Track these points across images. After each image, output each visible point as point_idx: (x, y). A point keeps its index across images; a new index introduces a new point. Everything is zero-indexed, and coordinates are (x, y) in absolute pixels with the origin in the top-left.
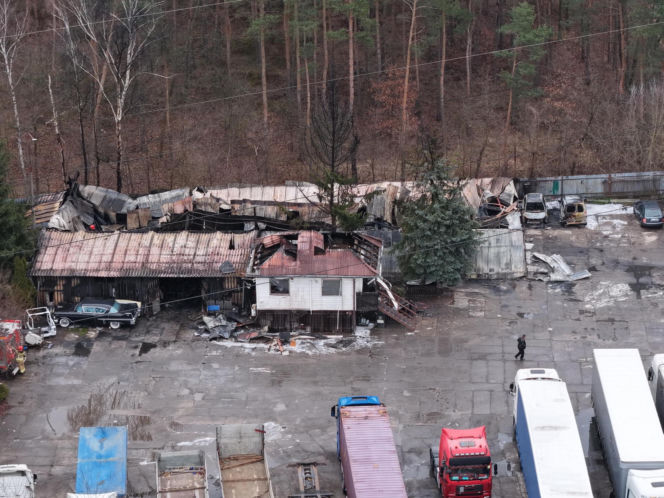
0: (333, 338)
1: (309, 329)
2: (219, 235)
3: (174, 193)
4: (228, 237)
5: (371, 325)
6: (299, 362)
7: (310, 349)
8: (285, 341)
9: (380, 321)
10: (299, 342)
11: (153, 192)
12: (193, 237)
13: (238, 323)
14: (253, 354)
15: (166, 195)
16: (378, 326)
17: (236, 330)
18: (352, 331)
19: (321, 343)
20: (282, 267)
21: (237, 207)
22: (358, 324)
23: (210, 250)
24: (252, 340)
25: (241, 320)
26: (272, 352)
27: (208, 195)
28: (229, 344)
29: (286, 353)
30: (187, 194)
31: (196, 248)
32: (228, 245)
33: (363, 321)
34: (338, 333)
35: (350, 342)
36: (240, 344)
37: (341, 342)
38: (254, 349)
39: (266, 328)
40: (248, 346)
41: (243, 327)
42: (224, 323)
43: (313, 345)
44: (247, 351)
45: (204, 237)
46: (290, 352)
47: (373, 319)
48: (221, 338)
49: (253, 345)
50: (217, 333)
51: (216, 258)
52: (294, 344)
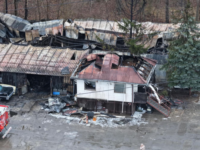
0: (119, 118)
1: (107, 111)
2: (67, 50)
3: (55, 22)
4: (73, 52)
5: (144, 111)
6: (94, 131)
7: (103, 124)
8: (90, 117)
9: (149, 110)
10: (99, 118)
11: (43, 21)
12: (53, 51)
13: (67, 103)
14: (70, 123)
15: (50, 23)
16: (147, 112)
17: (65, 108)
18: (131, 114)
19: (112, 120)
20: (92, 74)
21: (88, 32)
22: (136, 110)
23: (59, 59)
24: (72, 115)
25: (70, 102)
26: (81, 123)
27: (73, 24)
28: (58, 116)
29: (89, 125)
30: (62, 23)
31: (52, 57)
32: (71, 56)
33: (140, 108)
34: (123, 115)
35: (128, 121)
36: (64, 117)
37: (123, 120)
38: (71, 121)
39: (81, 108)
40: (69, 118)
41: (70, 107)
42: (59, 103)
43: (106, 121)
44: (67, 121)
45: (59, 51)
46: (92, 124)
47: (145, 108)
48: (55, 112)
49: (72, 118)
50: (53, 109)
51: (61, 64)
52: (95, 119)
